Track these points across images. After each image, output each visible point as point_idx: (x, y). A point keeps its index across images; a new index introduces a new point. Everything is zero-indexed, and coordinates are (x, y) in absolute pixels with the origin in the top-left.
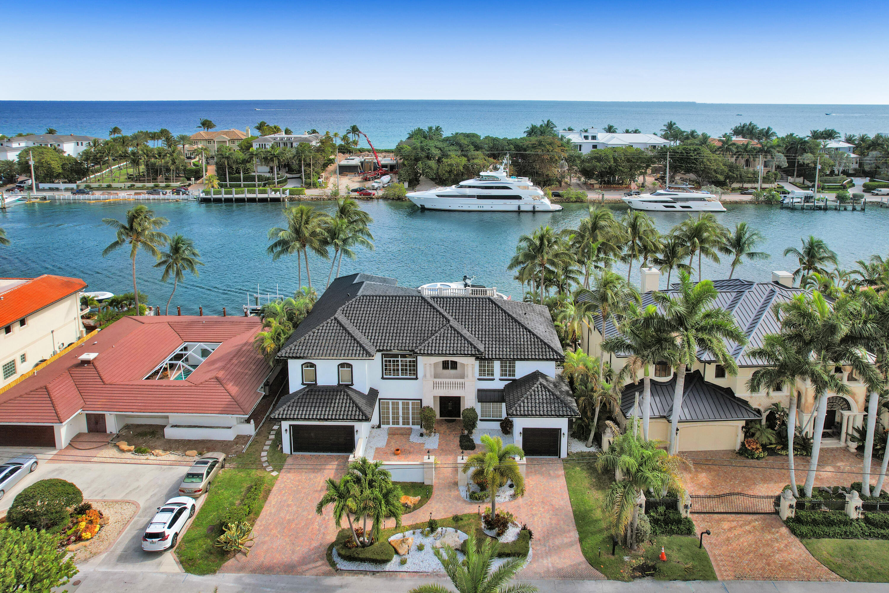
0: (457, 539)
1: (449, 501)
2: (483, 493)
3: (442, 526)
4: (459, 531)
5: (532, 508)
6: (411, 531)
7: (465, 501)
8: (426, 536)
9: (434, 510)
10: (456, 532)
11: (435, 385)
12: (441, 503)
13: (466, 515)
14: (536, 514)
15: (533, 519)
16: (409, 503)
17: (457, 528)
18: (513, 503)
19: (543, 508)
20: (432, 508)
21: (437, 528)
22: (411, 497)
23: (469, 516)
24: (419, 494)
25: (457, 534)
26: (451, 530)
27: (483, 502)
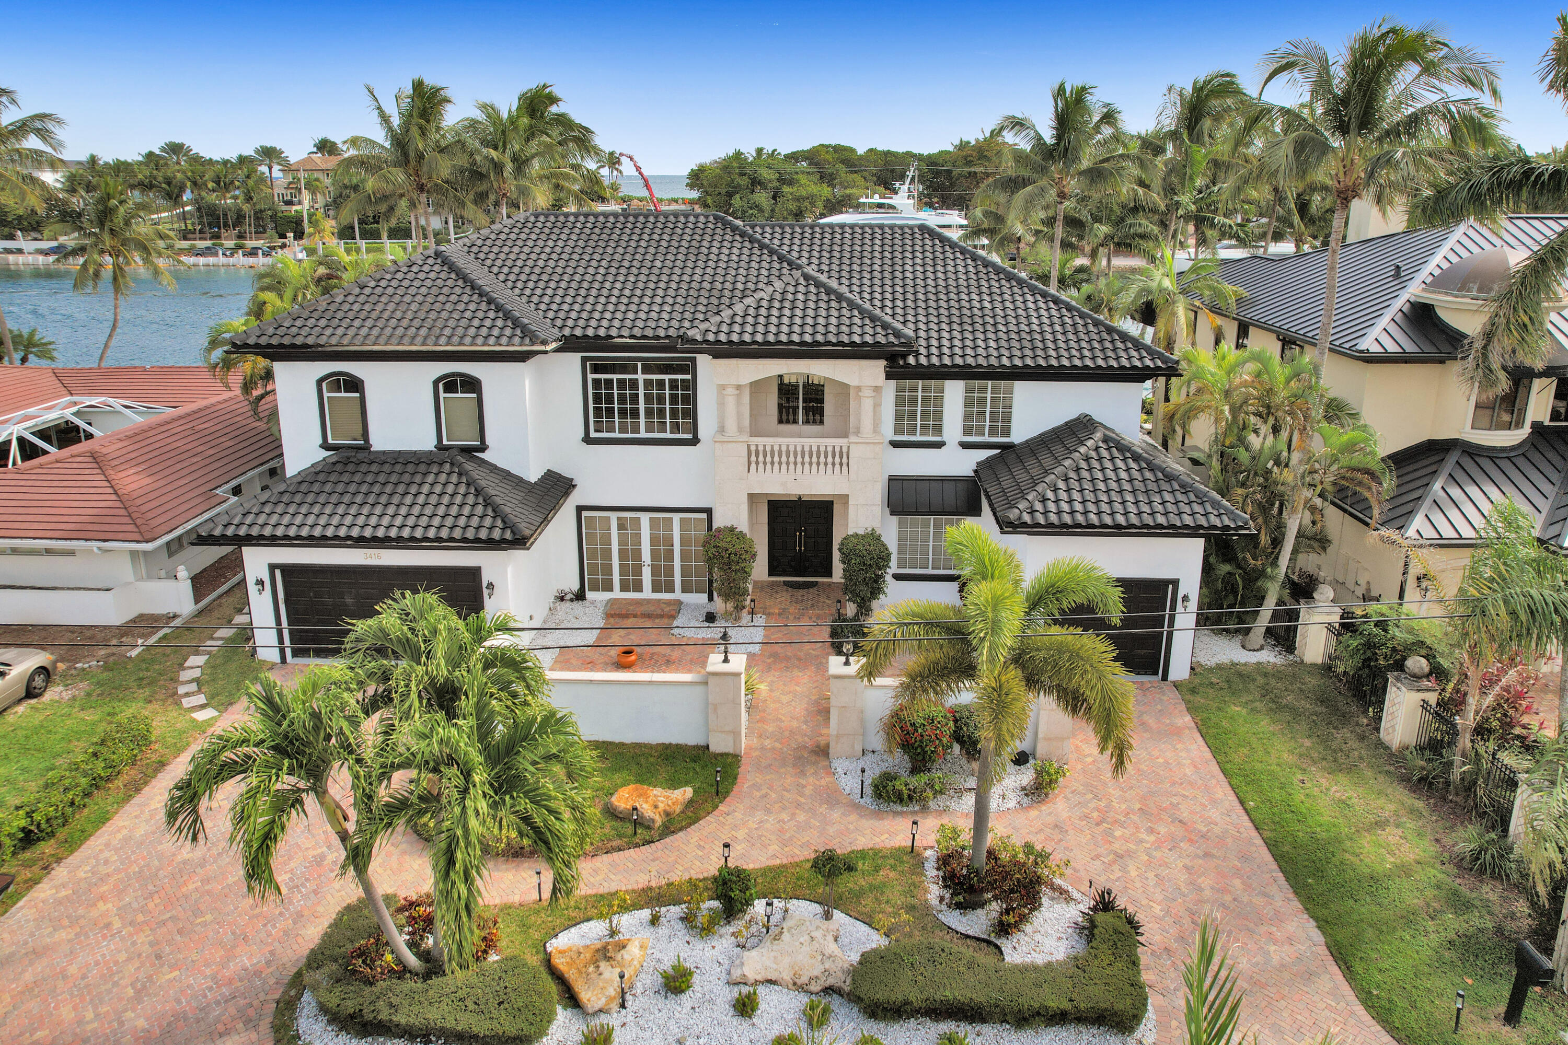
0: (832, 948)
1: (799, 805)
2: (923, 778)
3: (770, 894)
4: (838, 915)
5: (1108, 833)
6: (646, 914)
7: (856, 806)
8: (706, 931)
9: (741, 834)
10: (827, 916)
11: (754, 458)
12: (768, 811)
13: (863, 854)
14: (1130, 854)
15: (1124, 869)
16: (646, 810)
17: (829, 905)
18: (1033, 813)
19: (1151, 831)
20: (735, 827)
21: (748, 903)
22: (657, 791)
23: (876, 856)
24: (687, 783)
25: (832, 925)
26: (804, 909)
27: (925, 809)
